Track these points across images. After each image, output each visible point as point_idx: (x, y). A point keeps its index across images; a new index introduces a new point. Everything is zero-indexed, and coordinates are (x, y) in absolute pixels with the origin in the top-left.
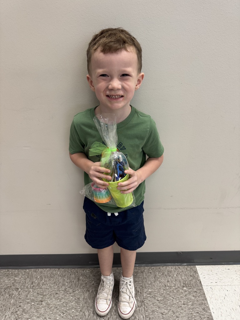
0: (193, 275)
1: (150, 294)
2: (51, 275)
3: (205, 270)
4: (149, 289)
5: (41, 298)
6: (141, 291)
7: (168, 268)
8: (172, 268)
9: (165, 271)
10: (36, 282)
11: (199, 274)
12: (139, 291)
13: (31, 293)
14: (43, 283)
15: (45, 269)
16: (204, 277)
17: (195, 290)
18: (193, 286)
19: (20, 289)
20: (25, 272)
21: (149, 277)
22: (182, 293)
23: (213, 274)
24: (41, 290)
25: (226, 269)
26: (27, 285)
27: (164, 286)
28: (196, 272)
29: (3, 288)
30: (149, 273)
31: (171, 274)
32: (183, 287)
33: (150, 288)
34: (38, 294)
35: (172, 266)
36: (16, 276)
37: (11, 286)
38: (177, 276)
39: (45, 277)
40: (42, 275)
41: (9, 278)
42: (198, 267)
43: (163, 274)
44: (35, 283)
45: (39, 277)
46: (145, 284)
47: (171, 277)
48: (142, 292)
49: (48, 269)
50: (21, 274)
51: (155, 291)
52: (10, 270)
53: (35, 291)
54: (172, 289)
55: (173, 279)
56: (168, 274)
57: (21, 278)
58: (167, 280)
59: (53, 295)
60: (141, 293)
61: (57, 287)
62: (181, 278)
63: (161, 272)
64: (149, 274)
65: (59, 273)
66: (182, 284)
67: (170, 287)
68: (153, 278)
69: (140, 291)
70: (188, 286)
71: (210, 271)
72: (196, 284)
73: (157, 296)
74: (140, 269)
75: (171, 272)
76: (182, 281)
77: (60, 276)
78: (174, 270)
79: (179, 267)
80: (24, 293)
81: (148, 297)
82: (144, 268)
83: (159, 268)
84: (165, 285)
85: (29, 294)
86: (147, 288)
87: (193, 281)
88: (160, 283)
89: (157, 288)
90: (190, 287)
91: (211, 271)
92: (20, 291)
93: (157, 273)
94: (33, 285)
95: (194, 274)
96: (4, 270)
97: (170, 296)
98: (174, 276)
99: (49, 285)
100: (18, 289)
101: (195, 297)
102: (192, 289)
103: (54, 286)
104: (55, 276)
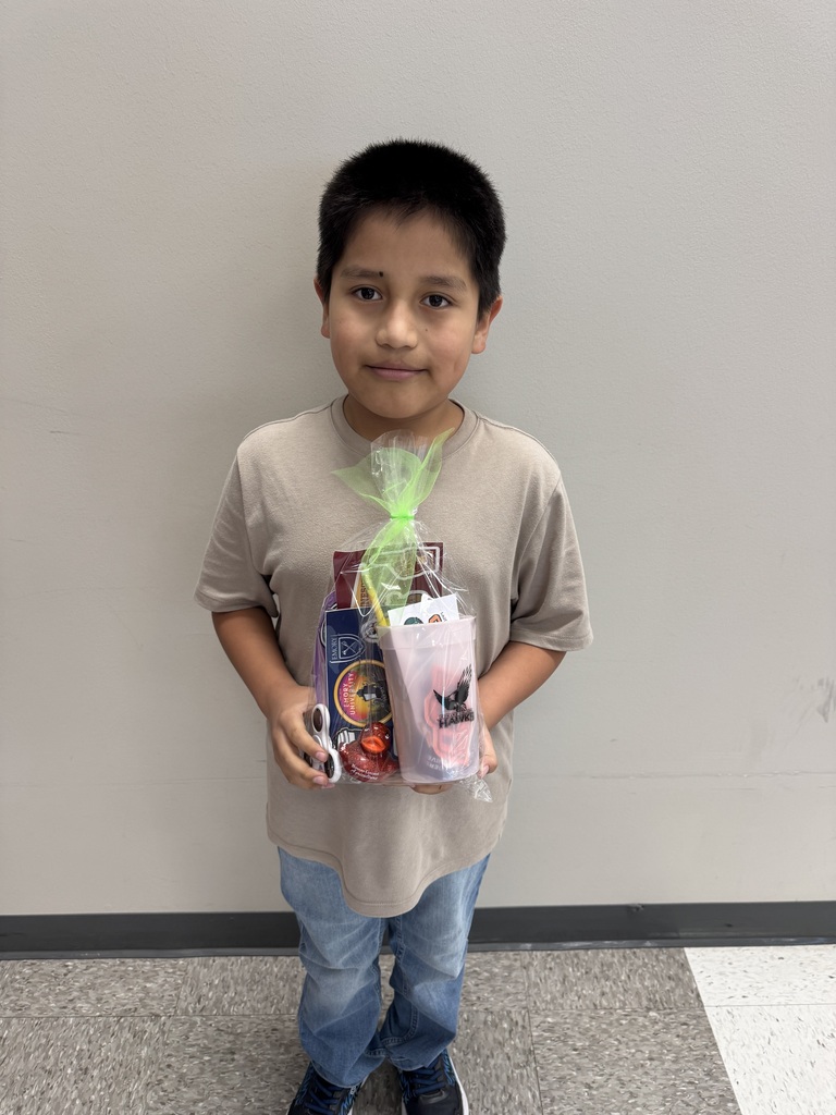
0: (677, 975)
1: (551, 1029)
2: (252, 976)
3: (710, 961)
4: (547, 1016)
5: (230, 1042)
6: (524, 1020)
7: (602, 955)
8: (613, 956)
9: (595, 964)
10: (210, 995)
11: (695, 972)
12: (517, 1023)
13: (200, 1029)
14: (232, 999)
15: (233, 959)
16: (709, 980)
17: (683, 1018)
18: (677, 1008)
19: (163, 1018)
20: (174, 966)
21: (546, 981)
22: (645, 1026)
23: (734, 973)
24: (228, 1018)
25: (772, 957)
26: (183, 1005)
27: (593, 1007)
28: (684, 966)
29: (114, 1014)
30: (545, 968)
31: (610, 973)
32: (649, 1009)
33: (550, 1013)
34: (218, 1030)
35: (615, 951)
36: (147, 980)
37: (136, 1009)
38: (629, 977)
39: (236, 983)
40: (225, 974)
41: (129, 984)
42: (693, 955)
43: (587, 973)
44: (208, 999)
45: (216, 982)
46: (535, 1003)
47: (611, 983)
48: (526, 1024)
49: (243, 958)
50: (162, 973)
51: (566, 1023)
52: (127, 960)
53: (210, 1022)
55: (618, 986)
56: (602, 972)
57: (163, 985)
58: (599, 991)
59: (263, 1034)
60: (523, 1027)
61: (275, 1012)
62: (642, 983)
63: (582, 966)
64: (547, 972)
65: (276, 970)
66: (645, 1003)
67: (610, 1011)
68: (559, 985)
69: (520, 1023)
70: (661, 1007)
71: (726, 964)
72: (686, 1001)
73: (571, 1037)
74: (518, 957)
75: (610, 965)
76: (644, 993)
77: (282, 978)
78: (619, 961)
79: (634, 953)
80: (177, 1028)
81: (546, 1038)
82: (530, 956)
83: (576, 956)
84: (595, 1005)
85: (191, 1031)
86: (542, 1013)
87: (677, 991)
88: (579, 998)
89: (571, 1014)
90: (668, 1011)
91: (730, 964)
92: (164, 1024)
93: (571, 970)
94: (201, 1006)
95: (680, 971)
96: (110, 962)
97: (610, 1037)
98: (619, 977)
99: (248, 1004)
100: (158, 1016)
101: (684, 1039)
102: (673, 1016)
103: (265, 1008)
104: (265, 978)
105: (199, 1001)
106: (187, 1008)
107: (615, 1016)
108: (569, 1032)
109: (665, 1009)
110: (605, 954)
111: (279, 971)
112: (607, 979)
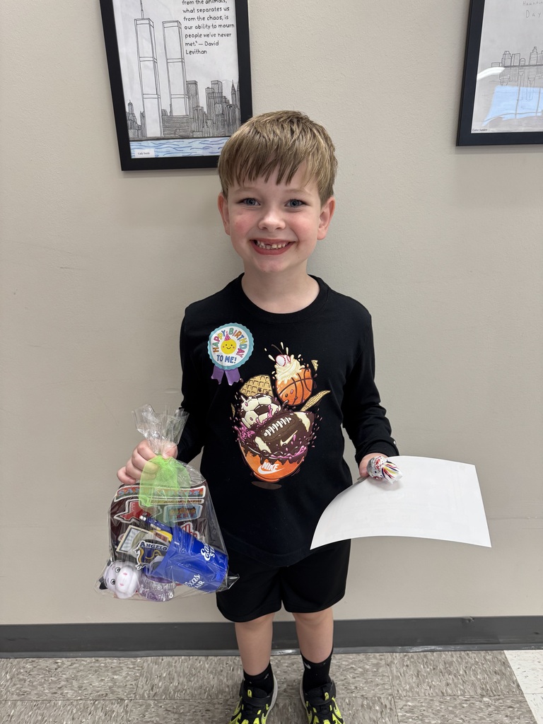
0: (501, 671)
1: (411, 711)
2: (190, 670)
3: (525, 660)
4: (407, 701)
5: (175, 719)
6: (391, 704)
7: (444, 656)
8: (452, 656)
9: (439, 663)
10: (160, 684)
11: (514, 668)
12: (386, 706)
13: (153, 710)
14: (176, 687)
15: (176, 658)
16: (525, 674)
17: (509, 702)
18: (504, 695)
19: (126, 701)
20: (134, 663)
21: (405, 675)
22: (481, 709)
23: (542, 669)
24: (173, 702)
26: (141, 691)
27: (441, 694)
28: (505, 664)
29: (91, 698)
30: (403, 665)
31: (451, 669)
32: (483, 696)
33: (410, 699)
34: (166, 710)
35: (453, 653)
36: (114, 673)
37: (107, 694)
38: (466, 672)
39: (179, 676)
40: (171, 669)
41: (102, 676)
42: (511, 655)
43: (434, 669)
44: (159, 688)
45: (164, 675)
46: (398, 691)
47: (453, 676)
48: (393, 707)
49: (183, 657)
50: (125, 669)
51: (422, 706)
52: (100, 659)
53: (160, 705)
54: (458, 701)
55: (458, 679)
56: (446, 668)
57: (126, 677)
58: (444, 682)
59: (199, 714)
60: (391, 709)
61: (207, 697)
62: (475, 675)
63: (430, 664)
64: (404, 668)
65: (207, 666)
66: (479, 691)
67: (454, 697)
68: (414, 678)
69: (388, 706)
70: (491, 694)
71: (536, 663)
72: (510, 690)
73: (427, 717)
74: (383, 657)
75: (451, 664)
76: (477, 683)
77: (211, 672)
78: (457, 661)
79: (468, 654)
80: (136, 708)
81: (408, 718)
82: (392, 656)
83: (425, 656)
85: (147, 711)
86: (404, 699)
87: (502, 683)
88: (430, 687)
89: (426, 699)
90: (497, 697)
91: (539, 662)
92: (127, 705)
93: (422, 666)
94: (154, 692)
95: (503, 668)
96: (88, 660)
97: (456, 716)
98: (458, 672)
99: (188, 692)
100: (122, 700)
101: (512, 718)
102: (501, 701)
103: (200, 694)
104: (199, 672)
105: (152, 689)
106: (143, 694)
107: (458, 702)
108: (425, 713)
109: (495, 696)
110: (446, 655)
111: (209, 667)
112: (450, 673)
